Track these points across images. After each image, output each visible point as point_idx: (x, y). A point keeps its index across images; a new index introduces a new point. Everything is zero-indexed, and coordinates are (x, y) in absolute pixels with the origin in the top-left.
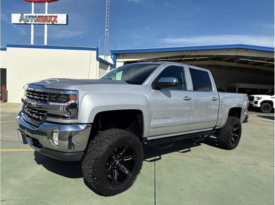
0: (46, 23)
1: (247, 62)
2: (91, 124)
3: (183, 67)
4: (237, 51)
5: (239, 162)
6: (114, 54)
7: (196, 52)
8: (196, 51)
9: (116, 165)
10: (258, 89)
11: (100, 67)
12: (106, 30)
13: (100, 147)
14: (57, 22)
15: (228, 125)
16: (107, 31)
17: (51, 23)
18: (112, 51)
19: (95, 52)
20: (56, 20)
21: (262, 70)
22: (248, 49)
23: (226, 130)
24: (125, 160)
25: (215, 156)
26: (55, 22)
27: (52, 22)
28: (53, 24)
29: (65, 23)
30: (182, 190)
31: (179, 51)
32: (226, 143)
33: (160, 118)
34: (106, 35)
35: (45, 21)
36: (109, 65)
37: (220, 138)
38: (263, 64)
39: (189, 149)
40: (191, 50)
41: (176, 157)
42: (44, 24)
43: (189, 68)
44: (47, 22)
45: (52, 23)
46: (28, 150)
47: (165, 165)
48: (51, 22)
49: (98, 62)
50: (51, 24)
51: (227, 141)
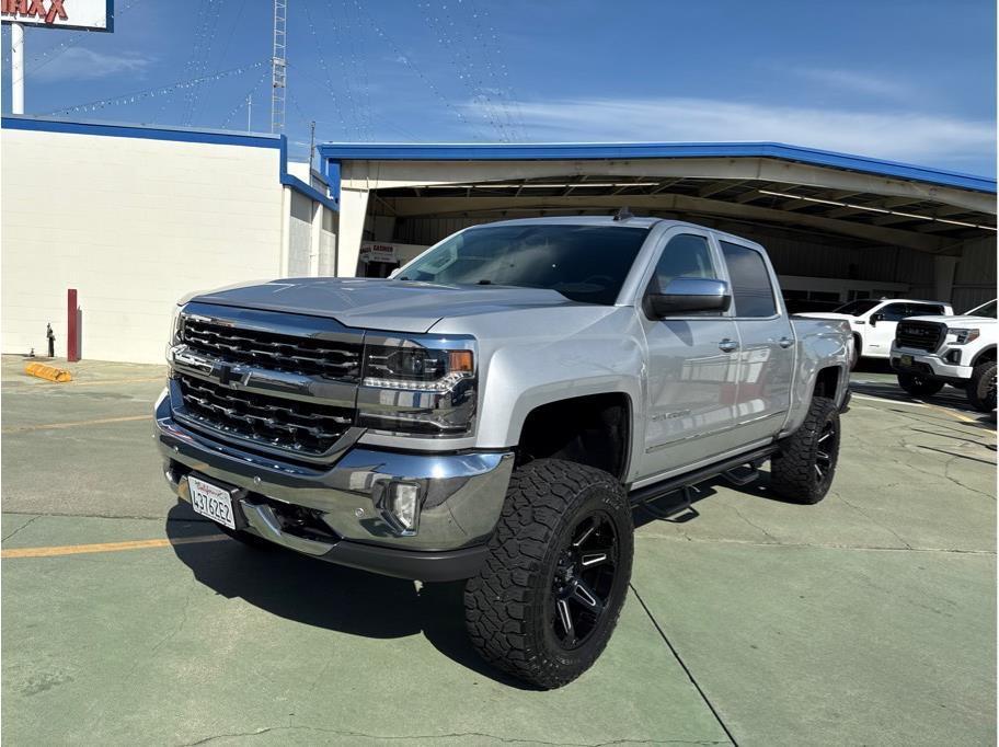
0: (19, 18)
1: (778, 203)
2: (512, 449)
3: (705, 238)
4: (760, 167)
5: (860, 544)
6: (332, 161)
8: (626, 160)
9: (564, 584)
10: (806, 292)
11: (293, 214)
12: (276, 62)
13: (534, 525)
14: (64, 17)
15: (809, 426)
16: (279, 67)
17: (37, 19)
18: (323, 149)
19: (276, 153)
20: (62, 8)
21: (819, 230)
22: (793, 161)
23: (806, 442)
24: (585, 564)
25: (781, 529)
26: (57, 18)
27: (47, 16)
28: (49, 25)
29: (102, 24)
30: (754, 647)
31: (570, 159)
32: (805, 484)
33: (667, 415)
34: (274, 82)
35: (13, 10)
36: (319, 202)
37: (783, 469)
38: (828, 209)
39: (691, 509)
40: (609, 159)
41: (668, 537)
42: (10, 23)
43: (720, 241)
44: (23, 15)
45: (42, 21)
46: (146, 546)
47: (654, 570)
48: (41, 16)
49: (288, 192)
50: (40, 25)
51: (808, 477)
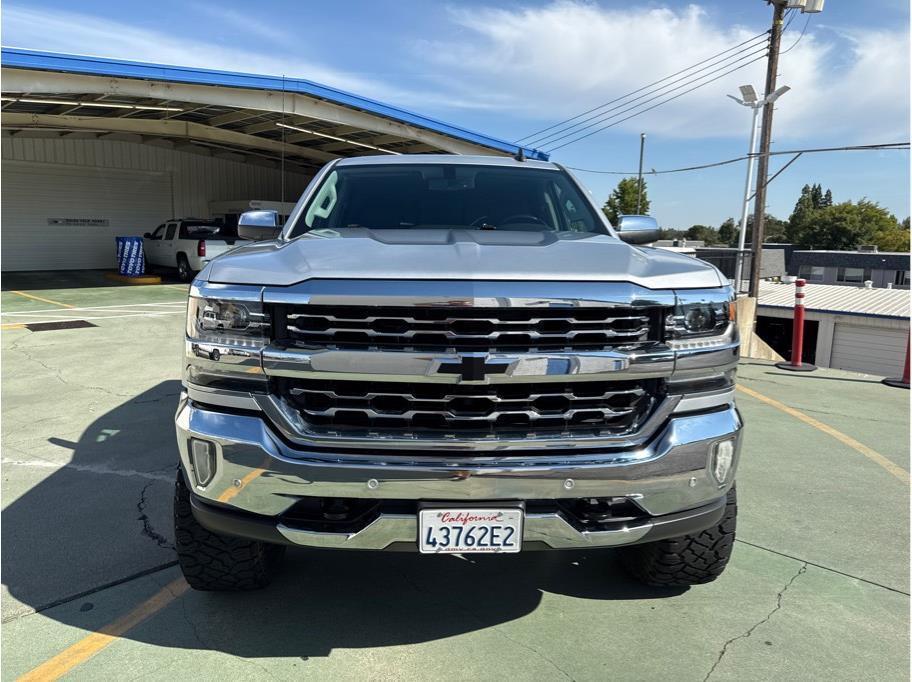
4: (294, 101)
7: (169, 87)
22: (320, 98)
31: (103, 75)
40: (150, 79)
